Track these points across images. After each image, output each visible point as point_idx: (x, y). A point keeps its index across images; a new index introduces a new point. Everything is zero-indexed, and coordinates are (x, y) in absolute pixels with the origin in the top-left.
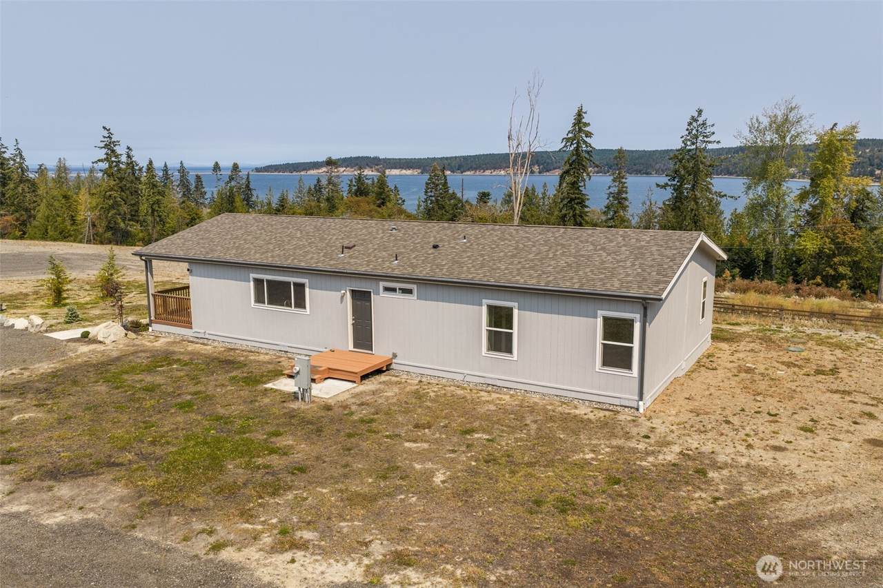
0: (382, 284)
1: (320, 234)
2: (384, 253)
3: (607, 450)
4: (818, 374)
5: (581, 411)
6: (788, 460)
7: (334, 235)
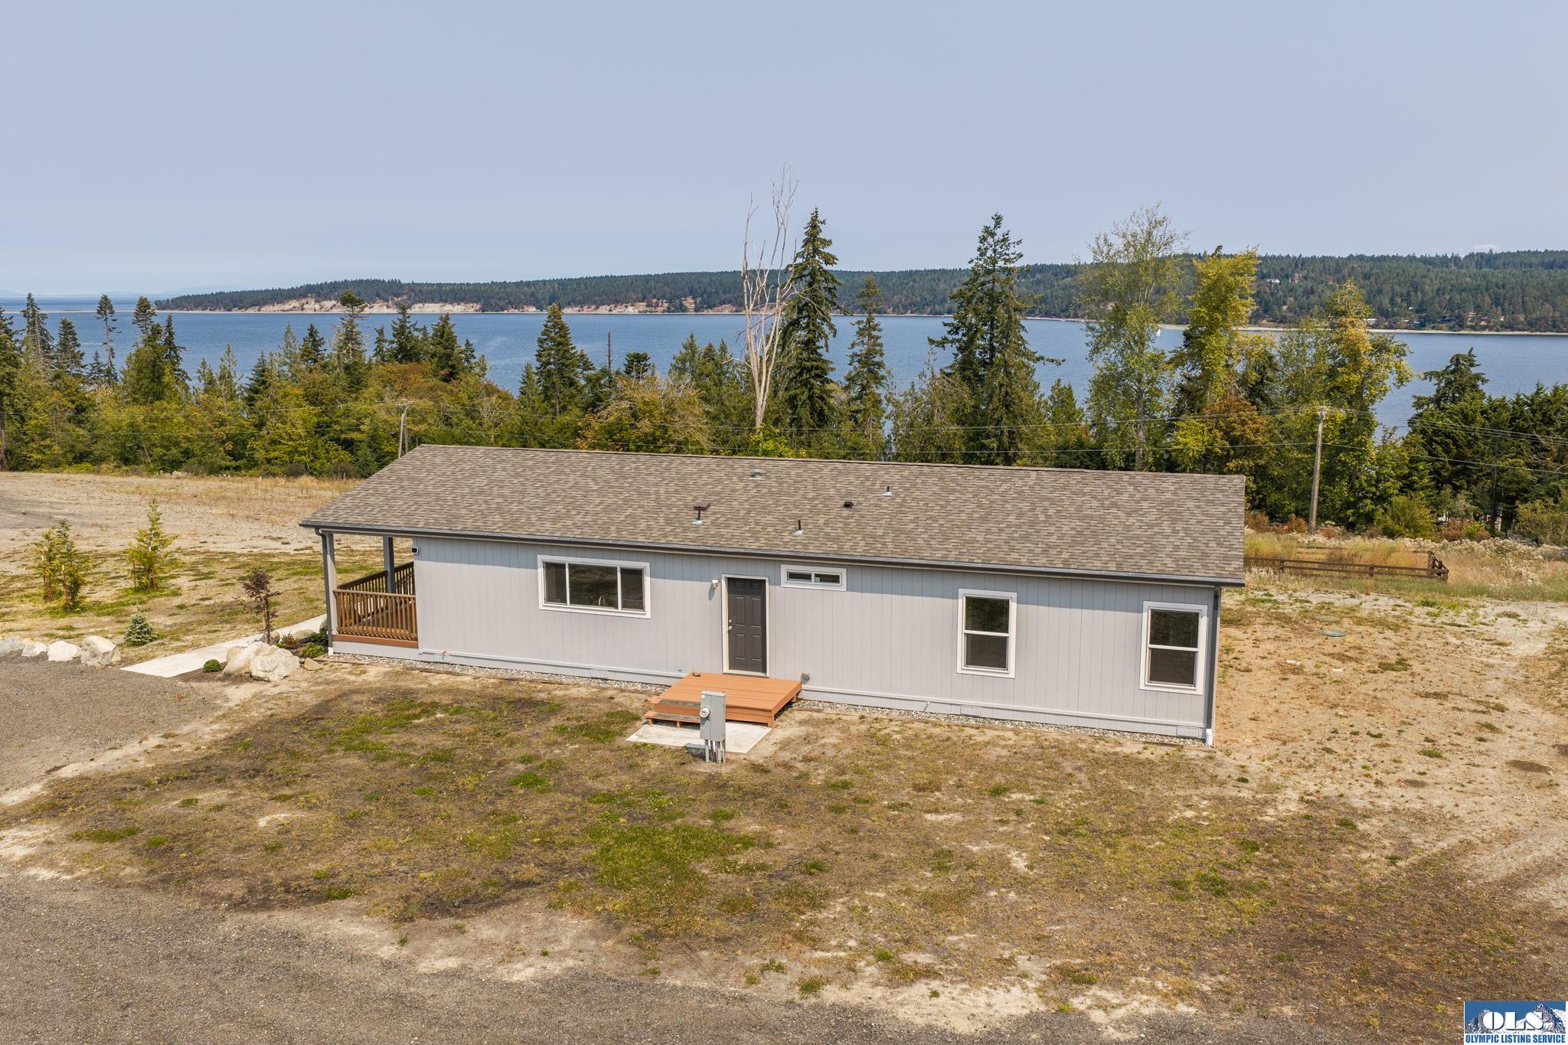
0: (785, 569)
1: (631, 484)
2: (769, 518)
3: (1205, 802)
4: (1386, 669)
5: (1130, 748)
6: (1439, 798)
7: (657, 485)
